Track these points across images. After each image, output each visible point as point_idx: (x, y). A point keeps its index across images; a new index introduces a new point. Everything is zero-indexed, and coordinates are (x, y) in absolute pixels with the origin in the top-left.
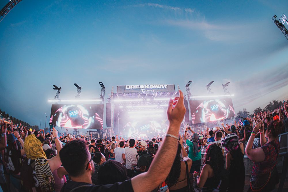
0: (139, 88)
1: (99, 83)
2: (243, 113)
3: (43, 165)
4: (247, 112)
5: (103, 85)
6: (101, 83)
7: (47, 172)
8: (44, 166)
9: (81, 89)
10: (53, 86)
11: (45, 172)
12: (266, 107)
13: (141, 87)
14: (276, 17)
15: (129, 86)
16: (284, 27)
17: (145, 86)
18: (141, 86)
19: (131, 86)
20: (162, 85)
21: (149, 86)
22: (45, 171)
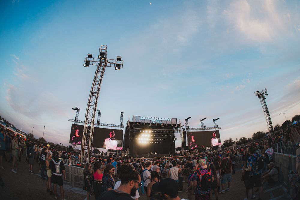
1: (121, 113)
2: (229, 141)
13: (152, 119)
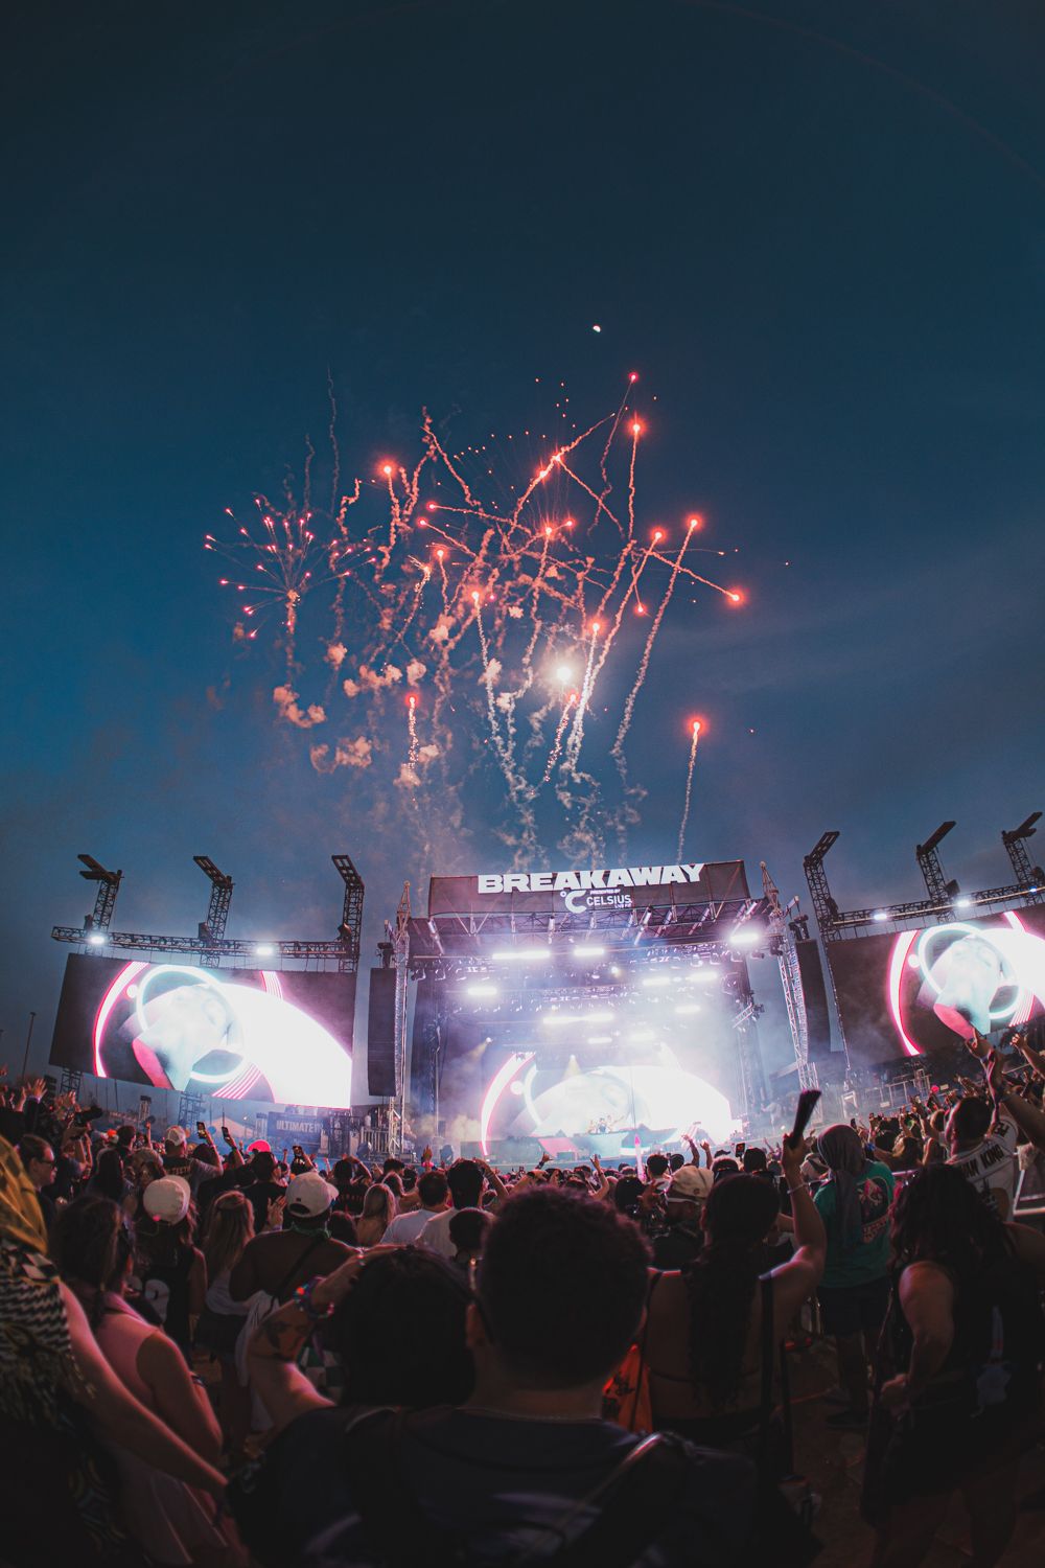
1: (334, 858)
5: (355, 874)
6: (341, 858)
9: (230, 887)
10: (80, 857)
13: (559, 885)
15: (497, 878)
17: (584, 874)
19: (508, 877)
20: (675, 869)
21: (606, 876)
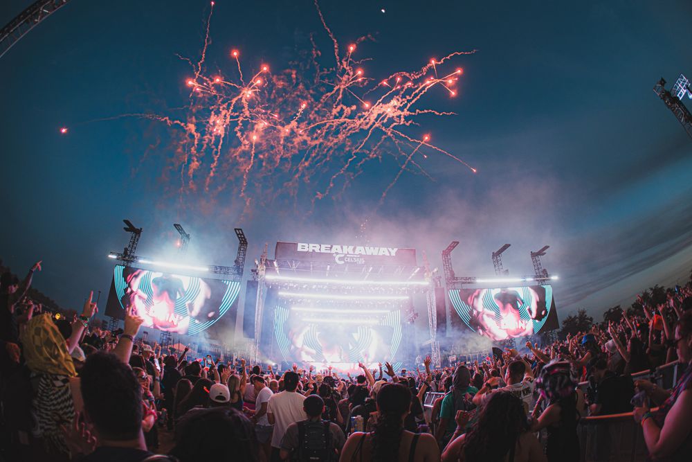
0: (329, 252)
1: (235, 229)
3: (57, 389)
4: (588, 319)
5: (244, 237)
6: (239, 230)
7: (62, 409)
8: (57, 392)
9: (189, 238)
10: (125, 221)
11: (58, 407)
12: (633, 305)
14: (665, 82)
15: (306, 245)
16: (683, 105)
17: (345, 247)
18: (335, 247)
19: (311, 245)
20: (385, 249)
21: (354, 249)
22: (59, 404)
